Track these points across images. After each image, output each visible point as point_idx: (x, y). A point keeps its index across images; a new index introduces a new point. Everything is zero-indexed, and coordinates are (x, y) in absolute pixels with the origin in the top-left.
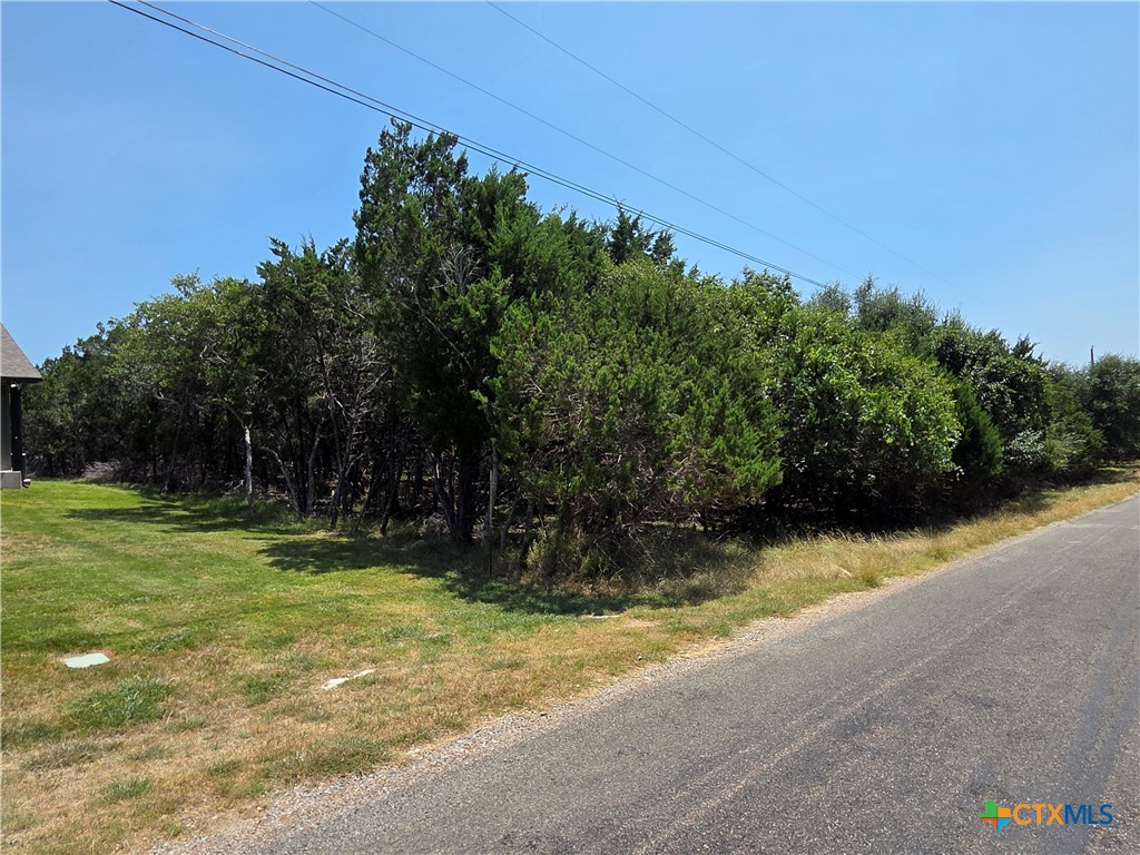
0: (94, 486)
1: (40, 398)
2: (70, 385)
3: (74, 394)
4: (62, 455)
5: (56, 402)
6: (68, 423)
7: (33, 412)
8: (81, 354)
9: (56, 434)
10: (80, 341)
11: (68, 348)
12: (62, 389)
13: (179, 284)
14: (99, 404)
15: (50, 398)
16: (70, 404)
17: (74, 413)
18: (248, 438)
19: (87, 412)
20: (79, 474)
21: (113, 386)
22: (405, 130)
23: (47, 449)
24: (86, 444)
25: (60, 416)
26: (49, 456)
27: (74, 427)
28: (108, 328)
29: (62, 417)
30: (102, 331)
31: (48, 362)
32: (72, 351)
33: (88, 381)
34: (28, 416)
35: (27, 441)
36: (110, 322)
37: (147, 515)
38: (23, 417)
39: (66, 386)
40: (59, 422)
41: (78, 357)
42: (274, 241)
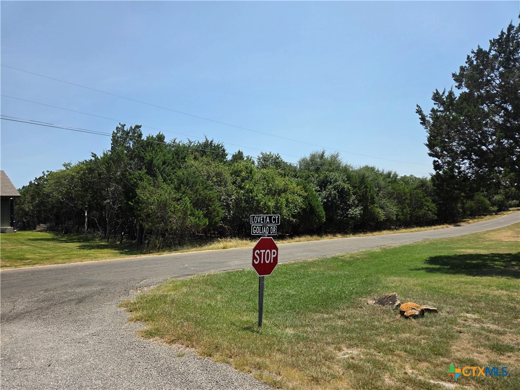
0: (39, 233)
1: (21, 201)
2: (32, 196)
3: (33, 198)
4: (28, 222)
5: (26, 202)
6: (30, 210)
7: (18, 206)
8: (36, 183)
9: (26, 214)
10: (36, 178)
11: (31, 182)
12: (28, 197)
13: (64, 165)
14: (42, 202)
15: (24, 201)
16: (32, 203)
17: (33, 206)
18: (86, 214)
19: (38, 205)
20: (35, 228)
21: (48, 196)
22: (123, 126)
23: (23, 220)
24: (38, 217)
25: (27, 207)
26: (24, 222)
27: (33, 211)
28: (47, 173)
29: (28, 207)
30: (44, 175)
31: (24, 187)
32: (33, 182)
33: (39, 194)
34: (16, 207)
35: (15, 217)
36: (48, 171)
37: (53, 240)
38: (15, 208)
39: (30, 196)
40: (27, 210)
41: (35, 185)
42: (92, 153)
